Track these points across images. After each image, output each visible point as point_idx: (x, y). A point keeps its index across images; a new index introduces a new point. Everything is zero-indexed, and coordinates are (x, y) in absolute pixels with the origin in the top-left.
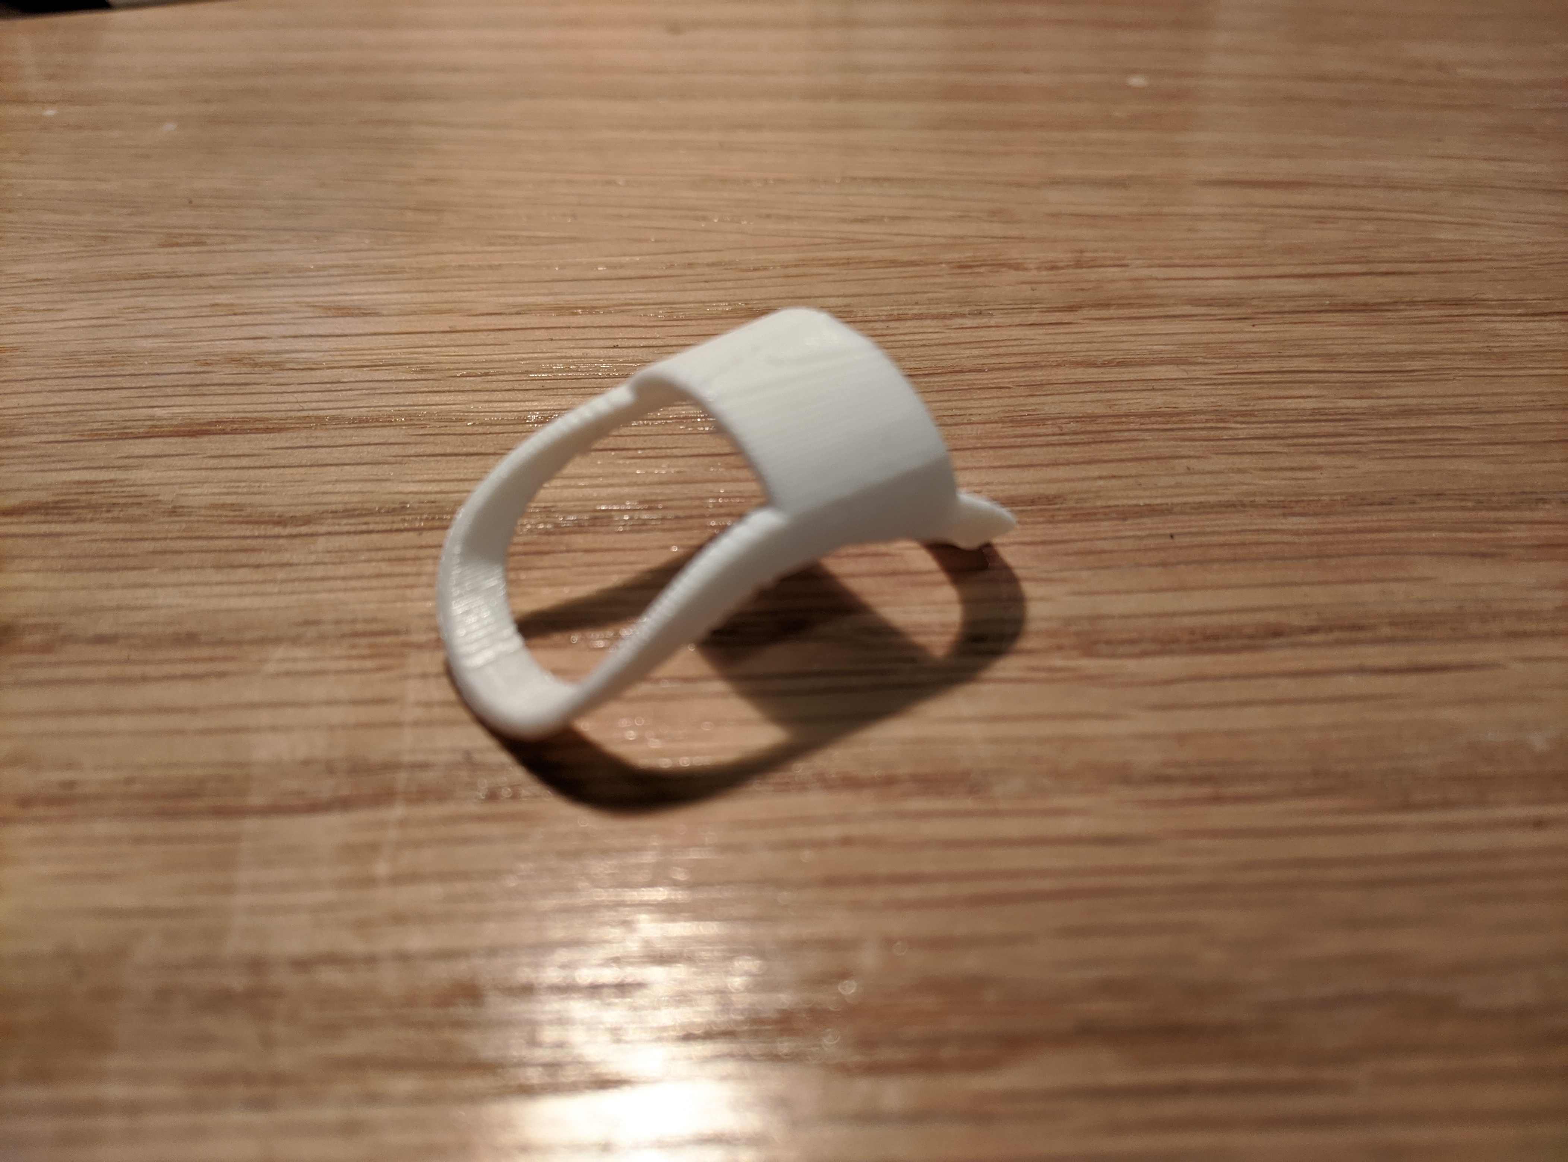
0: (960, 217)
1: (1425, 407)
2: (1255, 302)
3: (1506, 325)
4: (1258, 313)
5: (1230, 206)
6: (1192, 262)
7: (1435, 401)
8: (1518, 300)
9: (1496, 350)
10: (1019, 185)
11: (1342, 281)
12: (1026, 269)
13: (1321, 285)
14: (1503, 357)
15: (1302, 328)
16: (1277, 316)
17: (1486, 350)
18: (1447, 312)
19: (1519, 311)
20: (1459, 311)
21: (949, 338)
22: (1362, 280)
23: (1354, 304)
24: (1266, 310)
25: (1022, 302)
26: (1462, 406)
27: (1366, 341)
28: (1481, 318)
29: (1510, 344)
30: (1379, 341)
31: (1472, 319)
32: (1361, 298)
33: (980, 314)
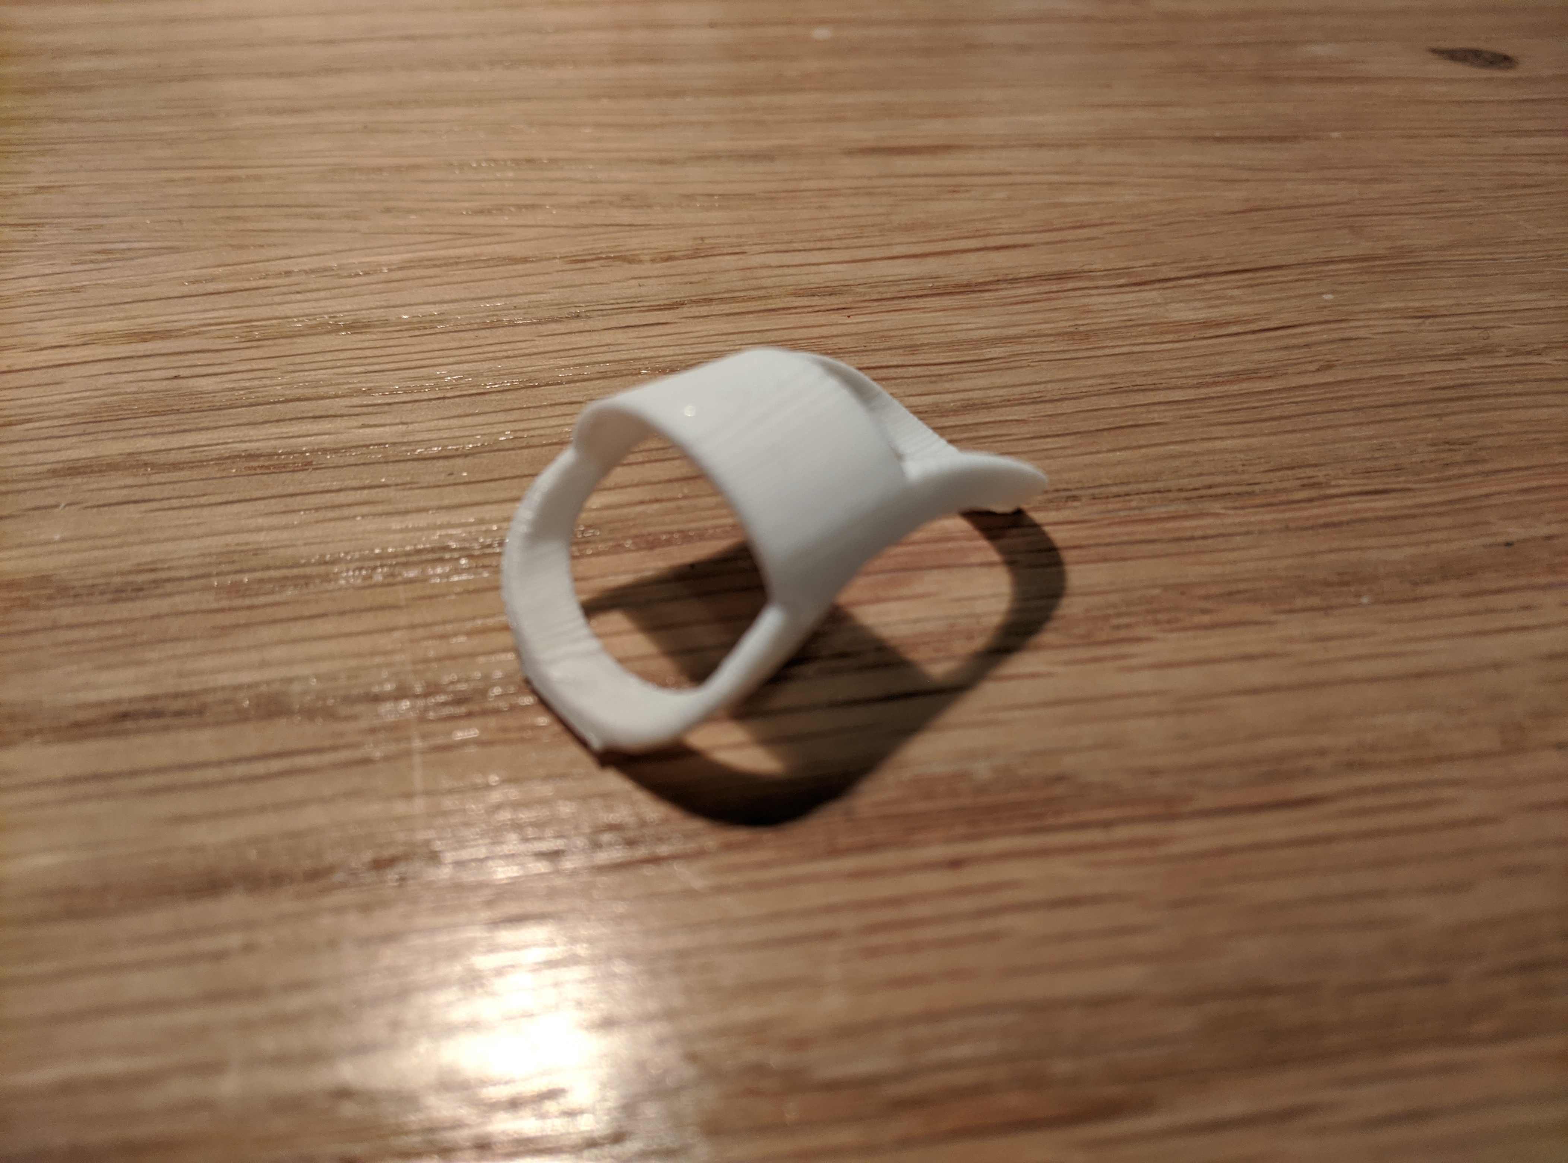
0: (592, 202)
1: (988, 401)
2: (860, 289)
3: (1102, 299)
4: (858, 302)
5: (870, 178)
6: (812, 245)
7: (1001, 392)
8: (1126, 268)
9: (1081, 329)
10: (663, 162)
11: (953, 259)
12: (640, 262)
13: (932, 266)
14: (1087, 336)
15: (895, 316)
16: (876, 304)
17: (1072, 329)
18: (1047, 288)
19: (1122, 281)
20: (1059, 286)
21: (536, 346)
22: (973, 257)
23: (957, 286)
24: (867, 298)
25: (624, 301)
26: (1026, 396)
27: (955, 327)
28: (1078, 293)
29: (1100, 321)
30: (969, 326)
31: (1071, 294)
32: (965, 278)
33: (578, 316)
